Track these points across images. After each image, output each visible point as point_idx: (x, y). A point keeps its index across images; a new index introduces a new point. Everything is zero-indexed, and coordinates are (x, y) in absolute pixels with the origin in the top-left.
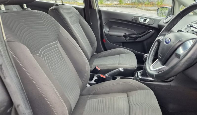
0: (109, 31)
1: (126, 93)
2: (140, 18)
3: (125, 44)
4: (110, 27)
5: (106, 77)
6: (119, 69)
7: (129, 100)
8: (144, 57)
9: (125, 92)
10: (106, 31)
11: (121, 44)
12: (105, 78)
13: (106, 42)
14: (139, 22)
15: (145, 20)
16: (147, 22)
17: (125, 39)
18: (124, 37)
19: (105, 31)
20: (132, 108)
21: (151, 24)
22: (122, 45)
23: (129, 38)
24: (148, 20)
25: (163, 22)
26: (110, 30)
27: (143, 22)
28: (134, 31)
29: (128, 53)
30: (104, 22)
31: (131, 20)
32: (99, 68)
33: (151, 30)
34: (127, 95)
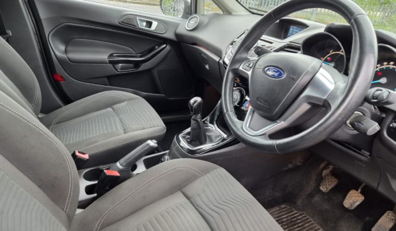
0: (66, 52)
1: (179, 192)
2: (139, 19)
3: (114, 81)
4: (67, 42)
5: (120, 171)
6: (148, 144)
7: (197, 205)
8: (192, 107)
9: (177, 191)
10: (59, 51)
11: (106, 79)
12: (118, 174)
13: (65, 80)
14: (137, 27)
15: (149, 24)
16: (153, 27)
17: (114, 67)
18: (111, 65)
19: (57, 53)
20: (213, 219)
21: (163, 33)
22: (108, 83)
23: (120, 65)
24: (155, 24)
25: (185, 28)
26: (69, 48)
27: (146, 27)
28: (129, 48)
29: (130, 99)
30: (47, 29)
31: (119, 23)
32: (84, 154)
33: (165, 45)
34: (183, 195)
